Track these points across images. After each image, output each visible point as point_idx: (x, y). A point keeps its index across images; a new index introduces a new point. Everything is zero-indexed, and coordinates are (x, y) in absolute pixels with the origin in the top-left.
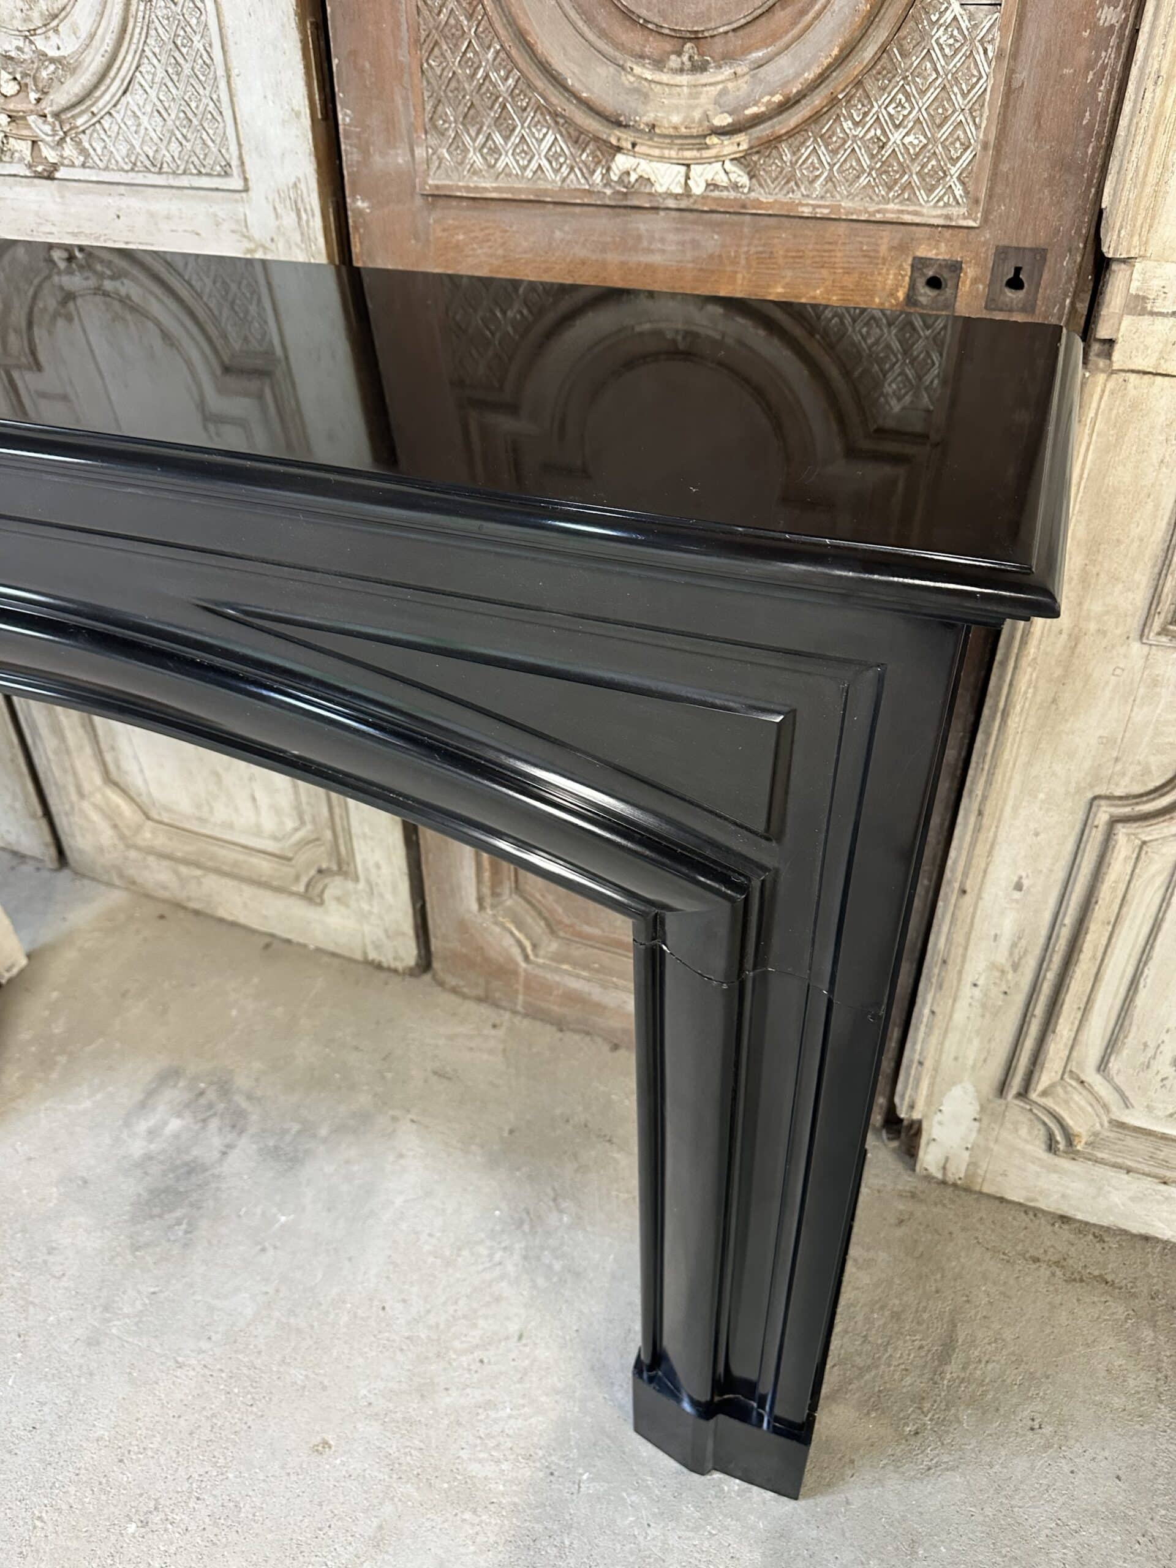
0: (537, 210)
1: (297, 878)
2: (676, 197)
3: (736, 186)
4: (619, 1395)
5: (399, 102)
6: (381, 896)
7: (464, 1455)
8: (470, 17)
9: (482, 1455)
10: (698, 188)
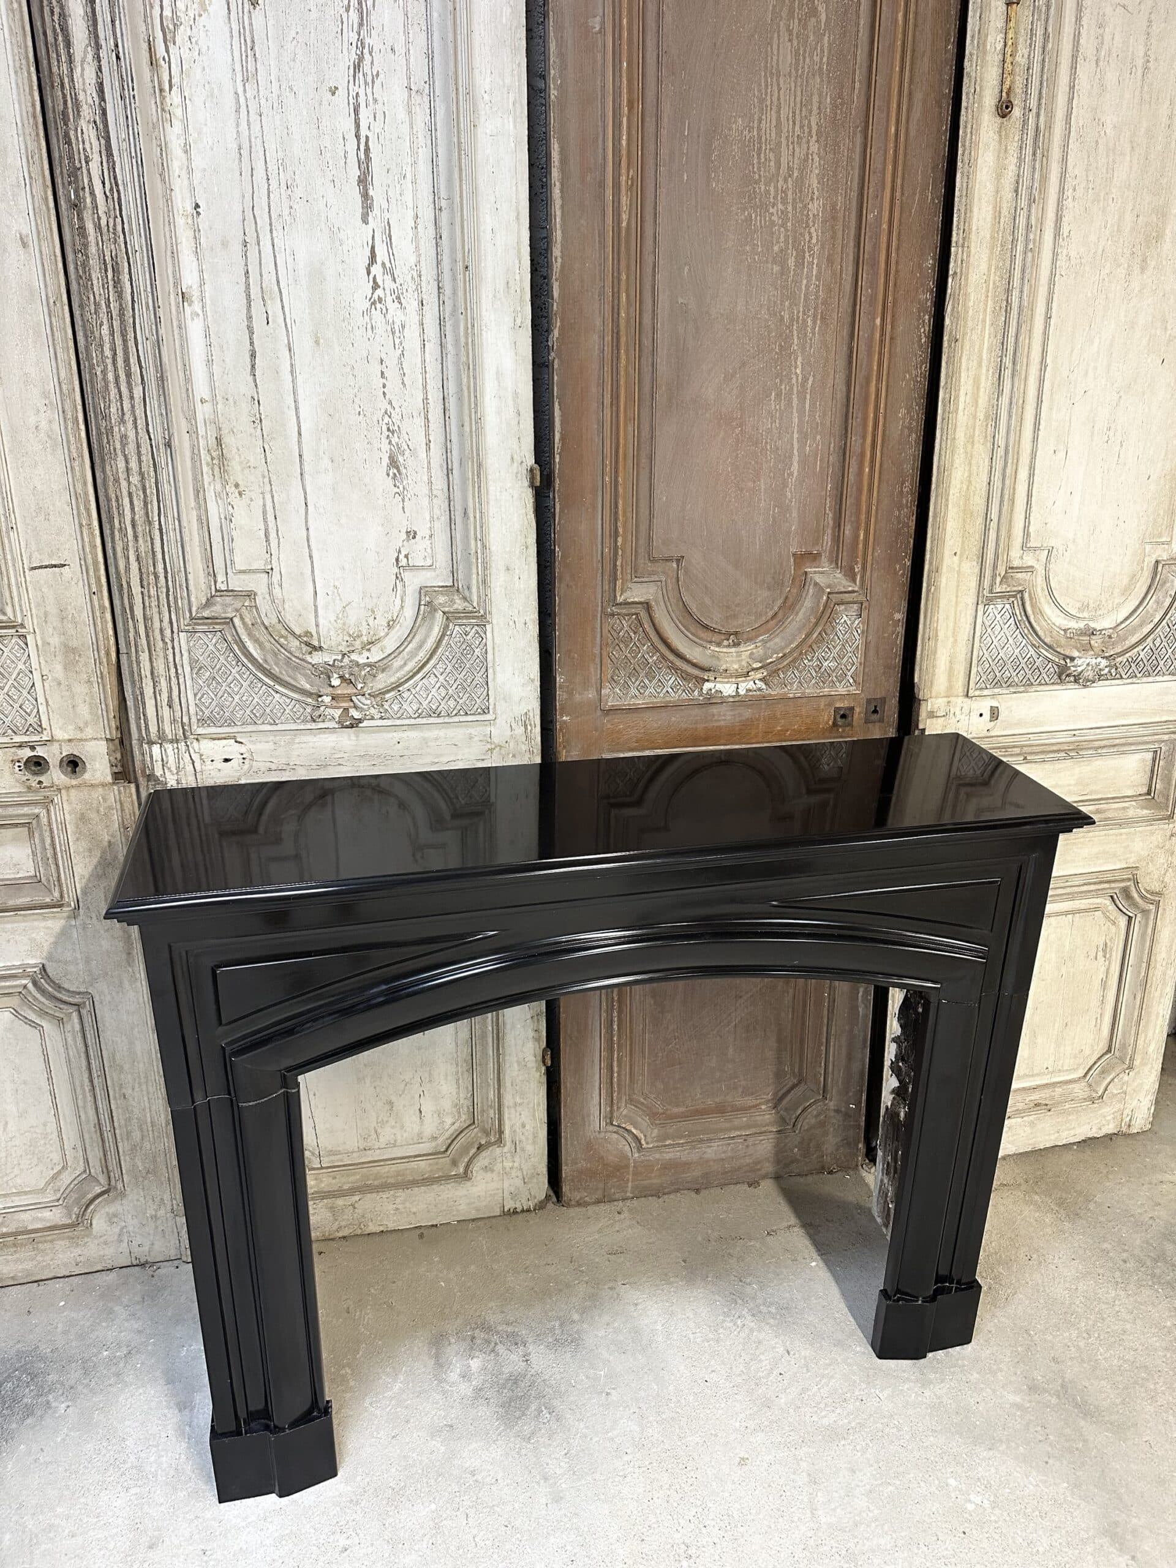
0: (663, 710)
1: (454, 1163)
2: (733, 697)
3: (760, 689)
4: (858, 1349)
5: (592, 670)
6: (523, 1150)
7: (815, 1418)
8: (635, 633)
9: (824, 1413)
10: (742, 692)
